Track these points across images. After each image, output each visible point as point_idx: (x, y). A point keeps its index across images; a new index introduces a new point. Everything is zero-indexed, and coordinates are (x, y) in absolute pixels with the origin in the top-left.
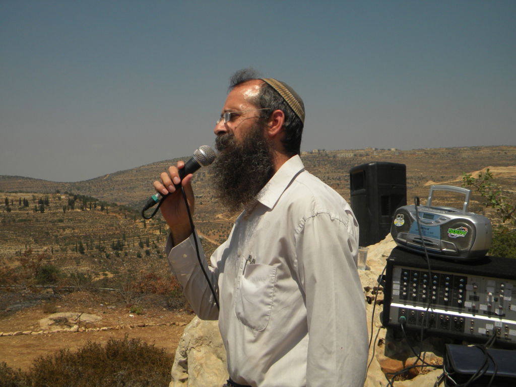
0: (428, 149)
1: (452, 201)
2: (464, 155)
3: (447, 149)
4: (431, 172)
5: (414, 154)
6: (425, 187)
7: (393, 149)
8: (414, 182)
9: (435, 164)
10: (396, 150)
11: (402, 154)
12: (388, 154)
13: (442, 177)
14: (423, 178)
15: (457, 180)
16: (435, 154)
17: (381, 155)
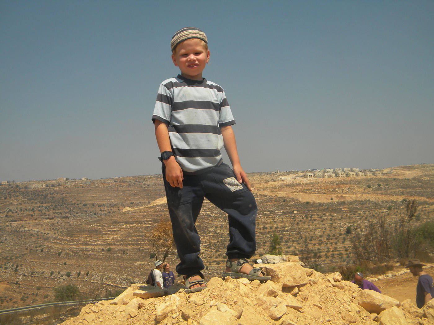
0: (117, 178)
1: (149, 224)
2: (149, 183)
3: (133, 177)
4: (122, 199)
5: (105, 182)
6: (124, 213)
7: (84, 179)
8: (106, 209)
9: (124, 192)
10: (87, 179)
11: (94, 183)
12: (79, 184)
13: (132, 203)
14: (115, 205)
15: (151, 205)
16: (123, 182)
17: (73, 184)
